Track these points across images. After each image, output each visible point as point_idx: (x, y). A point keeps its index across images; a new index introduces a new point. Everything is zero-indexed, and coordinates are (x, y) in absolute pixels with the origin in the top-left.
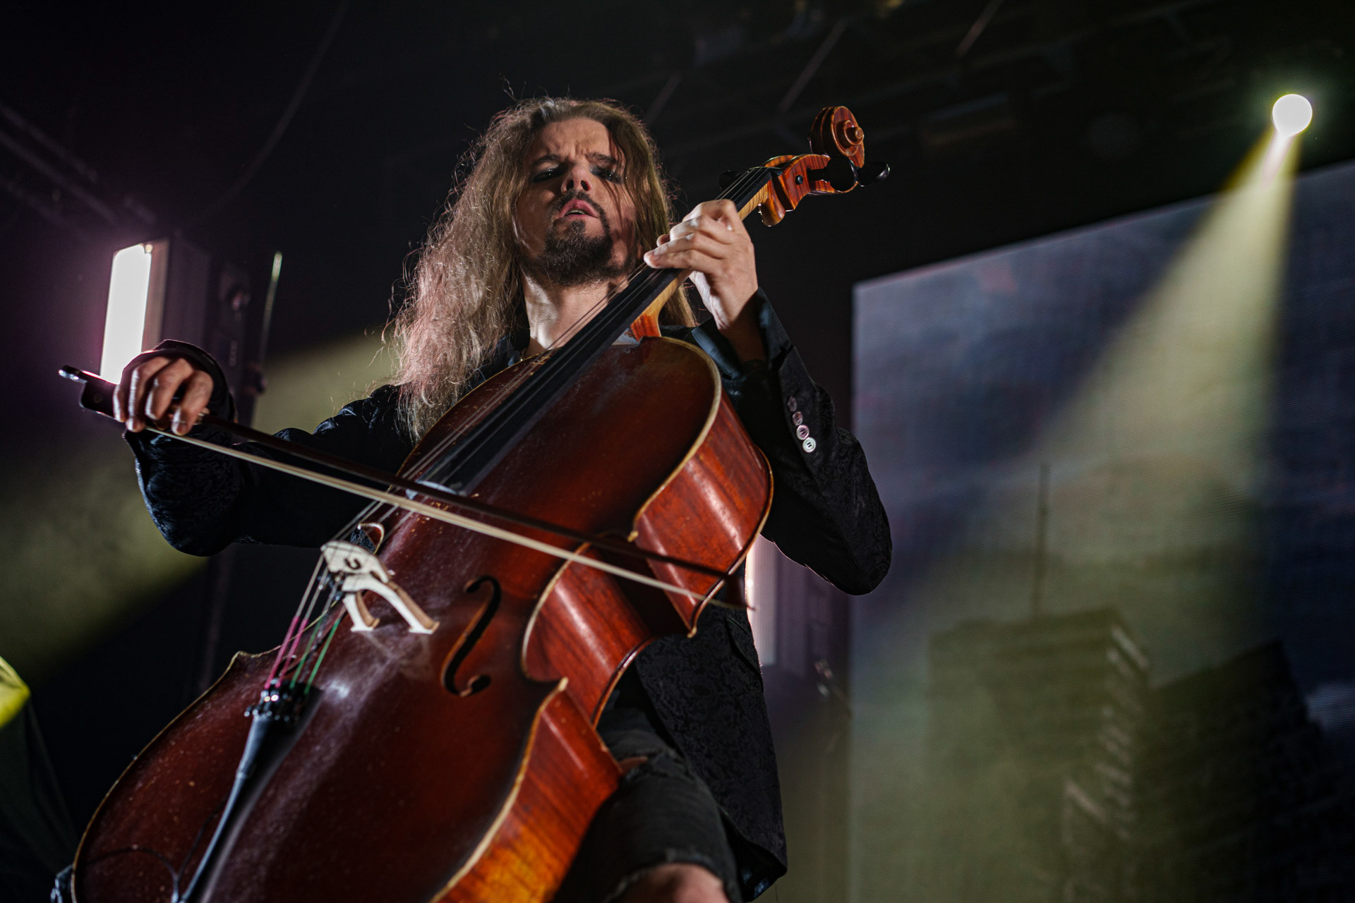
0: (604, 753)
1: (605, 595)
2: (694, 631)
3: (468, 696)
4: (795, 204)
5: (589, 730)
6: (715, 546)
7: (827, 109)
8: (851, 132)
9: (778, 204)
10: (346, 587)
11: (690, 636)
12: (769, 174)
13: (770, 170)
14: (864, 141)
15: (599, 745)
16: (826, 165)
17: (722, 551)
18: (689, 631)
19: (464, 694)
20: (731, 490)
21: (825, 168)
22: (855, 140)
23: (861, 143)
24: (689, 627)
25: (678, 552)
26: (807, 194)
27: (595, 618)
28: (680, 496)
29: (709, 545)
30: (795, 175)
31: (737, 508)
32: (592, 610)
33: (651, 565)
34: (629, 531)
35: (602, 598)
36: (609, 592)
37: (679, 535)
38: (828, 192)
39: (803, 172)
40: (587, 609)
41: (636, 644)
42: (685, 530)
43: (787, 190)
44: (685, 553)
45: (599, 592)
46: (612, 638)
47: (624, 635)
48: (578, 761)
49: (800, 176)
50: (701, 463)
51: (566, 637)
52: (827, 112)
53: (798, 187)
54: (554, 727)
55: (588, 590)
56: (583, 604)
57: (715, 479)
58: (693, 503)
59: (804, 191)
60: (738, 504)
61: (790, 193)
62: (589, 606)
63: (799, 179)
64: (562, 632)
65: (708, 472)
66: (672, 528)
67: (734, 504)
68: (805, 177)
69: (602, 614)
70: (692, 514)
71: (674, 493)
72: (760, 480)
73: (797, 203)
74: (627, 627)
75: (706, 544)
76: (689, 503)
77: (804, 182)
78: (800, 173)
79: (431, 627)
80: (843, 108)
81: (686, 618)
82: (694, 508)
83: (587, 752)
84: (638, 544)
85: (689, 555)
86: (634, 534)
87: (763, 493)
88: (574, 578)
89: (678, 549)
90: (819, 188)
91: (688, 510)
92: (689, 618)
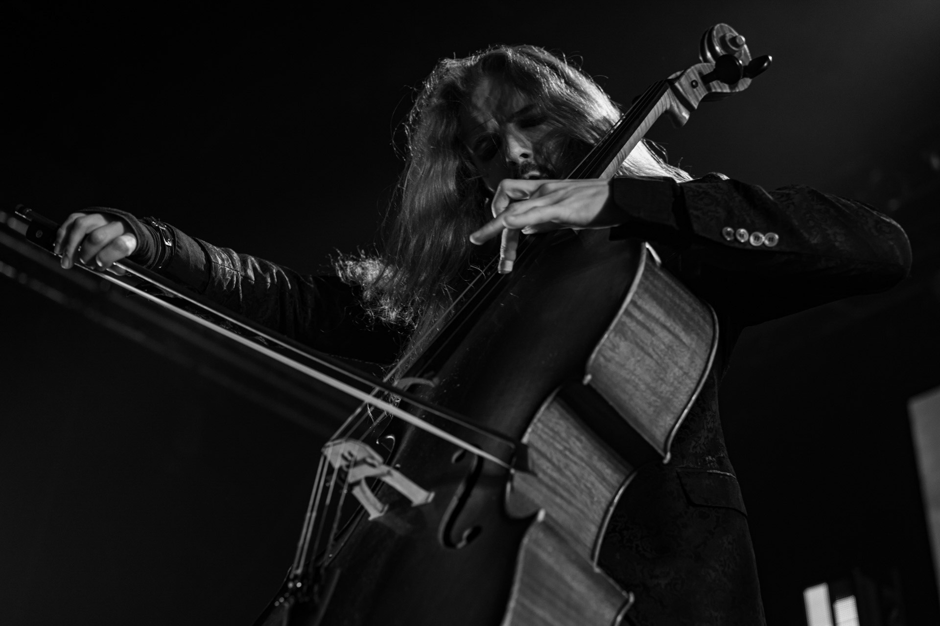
0: (598, 575)
1: (580, 441)
2: (668, 456)
3: (465, 547)
4: (696, 104)
6: (672, 380)
7: (708, 28)
8: (733, 40)
9: (681, 107)
10: (351, 479)
11: (666, 461)
12: (667, 85)
13: (668, 80)
14: (747, 46)
16: (714, 68)
17: (680, 383)
18: (663, 458)
19: (461, 545)
21: (714, 71)
22: (738, 46)
23: (745, 47)
24: (662, 453)
25: (637, 390)
26: (705, 94)
27: (575, 463)
28: (626, 339)
29: (665, 379)
30: (690, 81)
31: (684, 344)
32: (571, 456)
33: (611, 403)
34: (583, 374)
35: (578, 444)
36: (583, 438)
37: (634, 374)
38: (725, 91)
39: (696, 77)
40: (566, 456)
41: (621, 480)
42: (639, 369)
43: (686, 94)
44: (644, 390)
45: (573, 439)
46: (596, 479)
47: (608, 474)
48: (575, 585)
49: (694, 81)
50: (639, 308)
51: (551, 483)
52: (709, 30)
53: (695, 90)
54: (544, 556)
55: (563, 439)
56: (561, 452)
57: (657, 321)
58: (641, 344)
59: (701, 92)
60: (684, 340)
61: (689, 96)
62: (567, 453)
63: (694, 84)
64: (546, 479)
65: (649, 315)
66: (626, 369)
67: (681, 341)
68: (699, 81)
69: (582, 459)
70: (642, 354)
71: (620, 338)
72: (704, 318)
73: (697, 104)
74: (609, 467)
75: (662, 379)
76: (637, 344)
77: (699, 85)
78: (694, 78)
79: (428, 498)
80: (723, 24)
81: (658, 446)
82: (642, 349)
83: (581, 576)
84: (594, 386)
85: (648, 391)
86: (589, 378)
87: (708, 329)
88: (546, 430)
89: (636, 387)
90: (715, 88)
91: (637, 351)
92: (662, 446)
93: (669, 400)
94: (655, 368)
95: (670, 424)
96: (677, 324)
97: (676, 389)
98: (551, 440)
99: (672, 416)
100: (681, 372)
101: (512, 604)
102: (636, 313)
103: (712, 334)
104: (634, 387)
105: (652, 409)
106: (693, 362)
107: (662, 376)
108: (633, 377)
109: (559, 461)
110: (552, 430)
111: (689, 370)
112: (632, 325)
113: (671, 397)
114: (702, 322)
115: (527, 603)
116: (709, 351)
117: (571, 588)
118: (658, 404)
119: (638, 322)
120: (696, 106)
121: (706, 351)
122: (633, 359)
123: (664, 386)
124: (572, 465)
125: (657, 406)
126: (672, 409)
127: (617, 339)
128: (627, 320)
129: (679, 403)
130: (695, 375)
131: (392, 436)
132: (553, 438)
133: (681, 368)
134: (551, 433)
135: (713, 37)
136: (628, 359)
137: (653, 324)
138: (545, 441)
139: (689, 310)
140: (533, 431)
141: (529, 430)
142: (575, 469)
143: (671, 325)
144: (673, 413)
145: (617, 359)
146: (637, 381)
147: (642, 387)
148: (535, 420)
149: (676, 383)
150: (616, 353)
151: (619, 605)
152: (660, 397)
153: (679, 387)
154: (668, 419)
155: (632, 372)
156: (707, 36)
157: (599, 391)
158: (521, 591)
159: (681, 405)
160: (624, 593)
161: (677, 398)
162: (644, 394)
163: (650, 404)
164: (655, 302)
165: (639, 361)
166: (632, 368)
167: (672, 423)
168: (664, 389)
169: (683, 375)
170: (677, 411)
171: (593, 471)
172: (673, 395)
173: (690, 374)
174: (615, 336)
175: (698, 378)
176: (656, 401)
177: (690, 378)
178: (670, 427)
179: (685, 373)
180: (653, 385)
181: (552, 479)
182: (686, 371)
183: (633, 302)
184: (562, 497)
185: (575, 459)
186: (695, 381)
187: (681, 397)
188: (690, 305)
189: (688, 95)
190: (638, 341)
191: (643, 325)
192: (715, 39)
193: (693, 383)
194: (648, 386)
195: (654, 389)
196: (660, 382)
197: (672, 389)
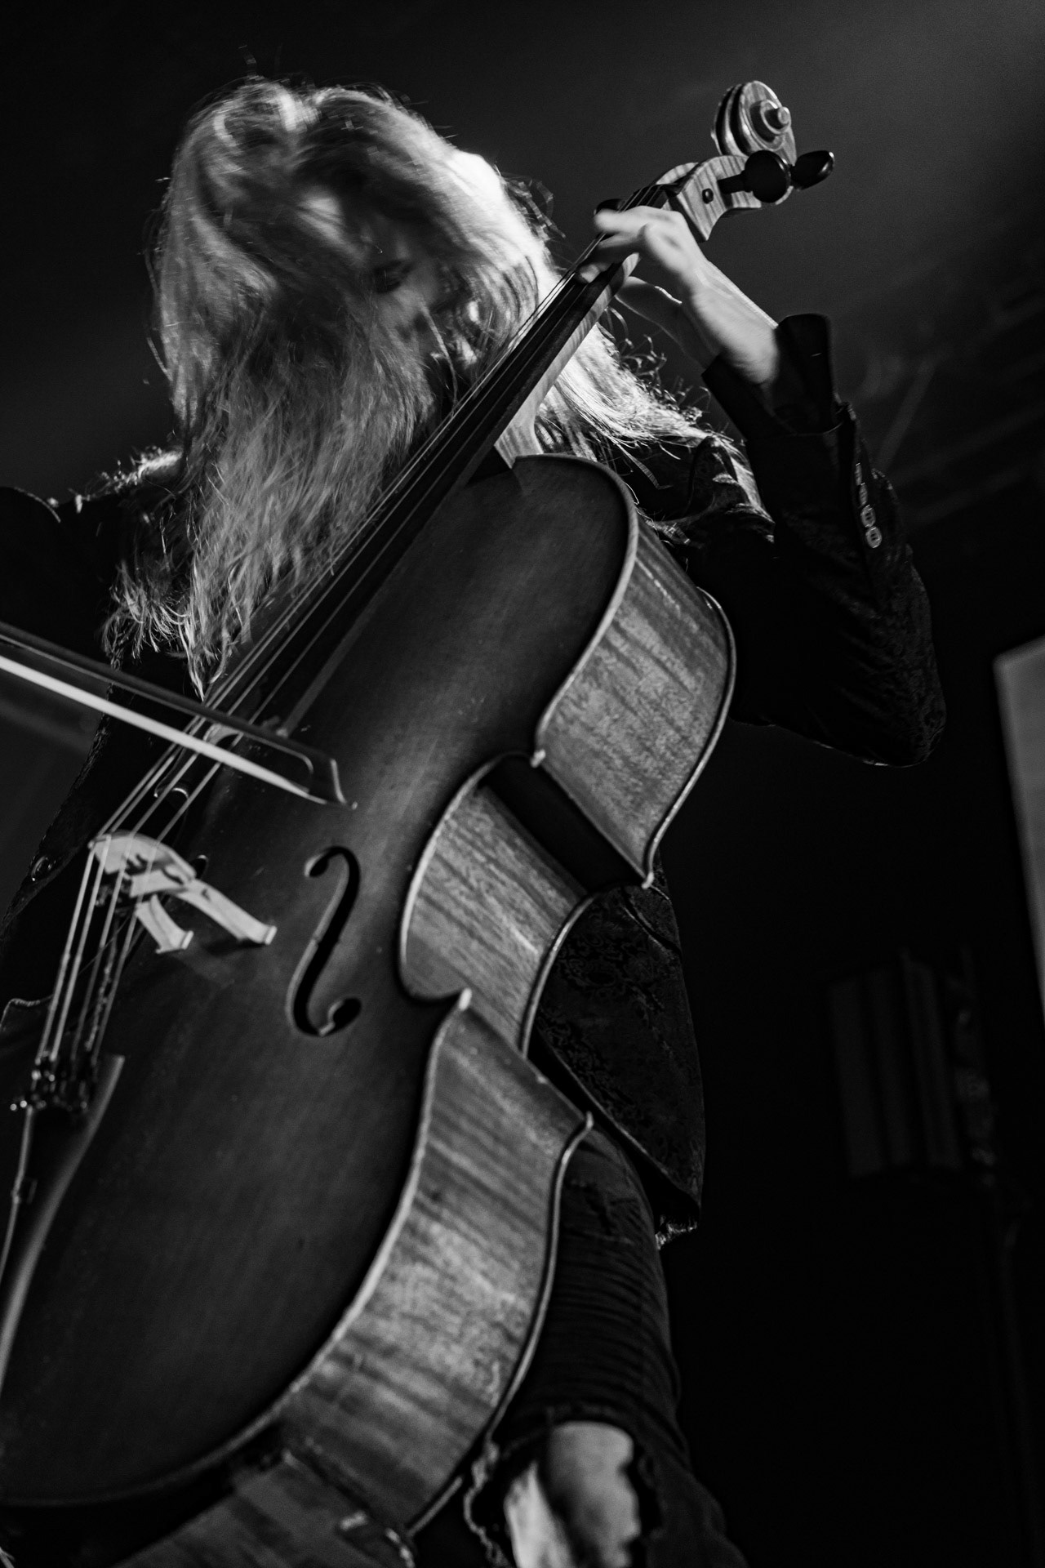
0: (543, 1086)
2: (651, 877)
3: (330, 1033)
4: (707, 231)
5: (515, 1059)
6: (663, 749)
7: (733, 89)
8: (773, 115)
11: (645, 886)
12: (664, 194)
13: (665, 187)
14: (792, 126)
15: (534, 1076)
16: (743, 168)
17: (674, 754)
18: (642, 880)
19: (324, 1031)
20: (673, 664)
21: (743, 172)
22: (779, 126)
23: (788, 129)
24: (640, 871)
25: (609, 768)
26: (722, 213)
27: (503, 883)
28: (599, 686)
29: (653, 749)
30: (701, 190)
31: (685, 688)
32: (497, 872)
33: (572, 796)
34: (532, 749)
35: (510, 852)
36: (518, 841)
37: (606, 743)
38: (752, 206)
39: (711, 184)
40: (490, 873)
41: (570, 908)
42: (615, 734)
43: (693, 213)
44: (620, 767)
45: (503, 844)
46: (533, 906)
47: (550, 899)
48: (506, 1105)
49: (708, 190)
50: (622, 633)
51: (465, 919)
52: (734, 92)
53: (708, 206)
54: (463, 1062)
55: (485, 844)
56: (482, 865)
57: (648, 653)
58: (621, 692)
59: (717, 209)
60: (686, 683)
61: (698, 218)
62: (492, 867)
63: (707, 194)
64: (458, 913)
65: (636, 644)
66: (595, 735)
67: (681, 683)
68: (716, 189)
69: (513, 876)
70: (622, 709)
71: (591, 684)
72: (715, 640)
73: (710, 230)
74: (553, 886)
75: (648, 749)
76: (615, 693)
77: (715, 196)
78: (707, 186)
79: (266, 935)
80: (756, 82)
81: (635, 860)
82: (623, 701)
83: (517, 1090)
84: (548, 769)
85: (626, 770)
86: (540, 755)
87: (721, 658)
88: (463, 831)
89: (608, 763)
90: (738, 202)
91: (615, 704)
92: (640, 858)
93: (656, 783)
94: (639, 731)
95: (654, 821)
96: (677, 657)
97: (669, 763)
98: (469, 848)
99: (659, 807)
100: (678, 737)
101: (420, 1154)
102: (617, 641)
103: (725, 669)
104: (606, 763)
105: (630, 798)
106: (696, 719)
107: (648, 744)
108: (605, 748)
109: (478, 881)
110: (471, 830)
111: (690, 732)
112: (611, 661)
113: (660, 777)
114: (712, 648)
115: (440, 1146)
116: (720, 698)
117: (501, 1111)
118: (639, 790)
119: (620, 656)
120: (707, 236)
121: (717, 697)
122: (607, 718)
123: (650, 760)
124: (499, 885)
125: (637, 793)
126: (659, 796)
127: (586, 686)
128: (604, 654)
129: (671, 787)
130: (698, 739)
131: (184, 789)
132: (472, 843)
133: (678, 730)
134: (469, 836)
135: (740, 107)
136: (601, 718)
137: (642, 659)
138: (459, 850)
139: (695, 627)
140: (443, 834)
141: (437, 833)
142: (503, 890)
143: (669, 659)
144: (660, 803)
145: (583, 719)
146: (610, 753)
147: (618, 762)
148: (447, 816)
149: (668, 754)
150: (583, 709)
151: (570, 1130)
152: (643, 779)
153: (673, 761)
154: (653, 812)
155: (604, 740)
156: (730, 102)
157: (555, 777)
158: (433, 1130)
159: (673, 790)
160: (579, 1114)
161: (669, 779)
162: (620, 774)
163: (627, 790)
164: (646, 621)
165: (615, 721)
166: (604, 733)
167: (657, 819)
168: (649, 764)
169: (680, 741)
170: (666, 800)
171: (529, 894)
172: (663, 775)
173: (690, 739)
174: (583, 681)
175: (702, 745)
176: (636, 785)
177: (690, 745)
178: (655, 825)
179: (684, 738)
180: (634, 759)
181: (469, 912)
182: (686, 734)
183: (615, 624)
184: (481, 941)
185: (503, 877)
186: (697, 751)
187: (676, 776)
188: (697, 620)
189: (697, 216)
190: (618, 687)
191: (628, 662)
192: (744, 111)
193: (694, 753)
194: (626, 759)
195: (636, 765)
196: (645, 753)
197: (662, 764)
